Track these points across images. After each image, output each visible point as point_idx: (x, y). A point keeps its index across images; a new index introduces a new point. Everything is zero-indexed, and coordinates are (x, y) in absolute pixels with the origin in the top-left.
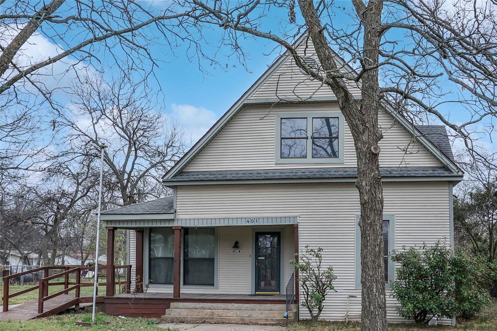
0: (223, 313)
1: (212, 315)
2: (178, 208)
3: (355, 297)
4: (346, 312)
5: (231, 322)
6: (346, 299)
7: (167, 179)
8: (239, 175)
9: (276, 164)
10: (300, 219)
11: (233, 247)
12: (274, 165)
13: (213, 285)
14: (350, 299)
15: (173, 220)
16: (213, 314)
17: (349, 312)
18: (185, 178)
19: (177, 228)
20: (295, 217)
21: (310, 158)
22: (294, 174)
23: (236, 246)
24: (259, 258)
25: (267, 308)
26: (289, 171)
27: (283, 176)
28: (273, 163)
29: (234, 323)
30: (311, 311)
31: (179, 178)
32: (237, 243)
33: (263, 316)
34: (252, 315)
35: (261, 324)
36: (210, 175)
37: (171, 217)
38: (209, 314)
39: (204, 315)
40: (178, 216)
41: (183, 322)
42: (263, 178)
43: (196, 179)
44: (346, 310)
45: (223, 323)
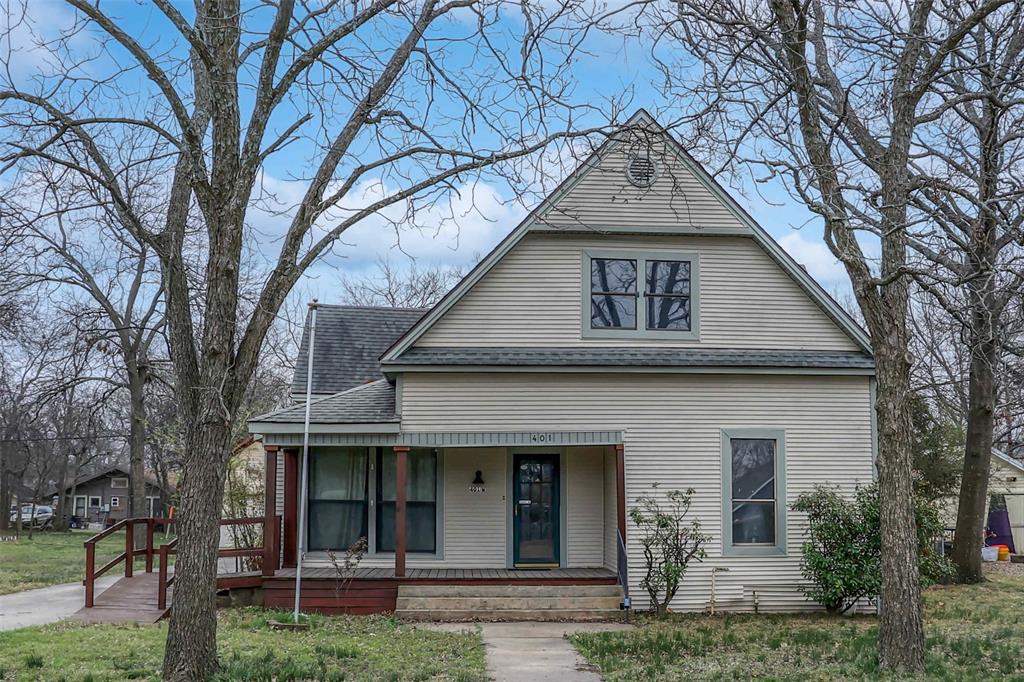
0: (502, 602)
1: (484, 607)
2: (404, 413)
3: (727, 570)
4: (710, 597)
5: (524, 618)
6: (711, 574)
7: (390, 360)
8: (521, 357)
9: (583, 338)
10: (627, 435)
11: (474, 482)
12: (578, 341)
13: (434, 552)
14: (717, 574)
15: (395, 435)
16: (485, 605)
17: (716, 597)
18: (421, 358)
19: (402, 450)
20: (617, 432)
21: (642, 330)
22: (617, 357)
23: (478, 480)
24: (521, 502)
25: (578, 593)
26: (606, 351)
27: (600, 359)
28: (578, 336)
29: (531, 620)
30: (654, 597)
31: (411, 359)
32: (479, 474)
33: (575, 607)
34: (555, 605)
35: (580, 621)
36: (468, 354)
37: (393, 429)
38: (479, 604)
39: (469, 607)
40: (405, 427)
41: (439, 621)
42: (565, 362)
43: (444, 362)
44: (710, 593)
45: (511, 621)
